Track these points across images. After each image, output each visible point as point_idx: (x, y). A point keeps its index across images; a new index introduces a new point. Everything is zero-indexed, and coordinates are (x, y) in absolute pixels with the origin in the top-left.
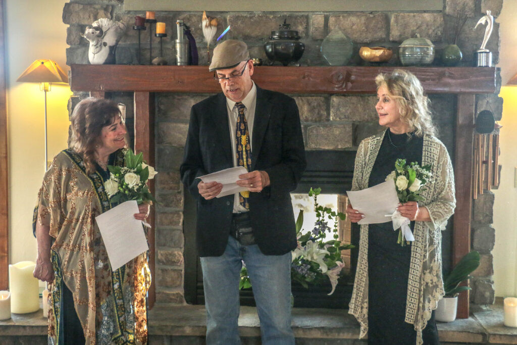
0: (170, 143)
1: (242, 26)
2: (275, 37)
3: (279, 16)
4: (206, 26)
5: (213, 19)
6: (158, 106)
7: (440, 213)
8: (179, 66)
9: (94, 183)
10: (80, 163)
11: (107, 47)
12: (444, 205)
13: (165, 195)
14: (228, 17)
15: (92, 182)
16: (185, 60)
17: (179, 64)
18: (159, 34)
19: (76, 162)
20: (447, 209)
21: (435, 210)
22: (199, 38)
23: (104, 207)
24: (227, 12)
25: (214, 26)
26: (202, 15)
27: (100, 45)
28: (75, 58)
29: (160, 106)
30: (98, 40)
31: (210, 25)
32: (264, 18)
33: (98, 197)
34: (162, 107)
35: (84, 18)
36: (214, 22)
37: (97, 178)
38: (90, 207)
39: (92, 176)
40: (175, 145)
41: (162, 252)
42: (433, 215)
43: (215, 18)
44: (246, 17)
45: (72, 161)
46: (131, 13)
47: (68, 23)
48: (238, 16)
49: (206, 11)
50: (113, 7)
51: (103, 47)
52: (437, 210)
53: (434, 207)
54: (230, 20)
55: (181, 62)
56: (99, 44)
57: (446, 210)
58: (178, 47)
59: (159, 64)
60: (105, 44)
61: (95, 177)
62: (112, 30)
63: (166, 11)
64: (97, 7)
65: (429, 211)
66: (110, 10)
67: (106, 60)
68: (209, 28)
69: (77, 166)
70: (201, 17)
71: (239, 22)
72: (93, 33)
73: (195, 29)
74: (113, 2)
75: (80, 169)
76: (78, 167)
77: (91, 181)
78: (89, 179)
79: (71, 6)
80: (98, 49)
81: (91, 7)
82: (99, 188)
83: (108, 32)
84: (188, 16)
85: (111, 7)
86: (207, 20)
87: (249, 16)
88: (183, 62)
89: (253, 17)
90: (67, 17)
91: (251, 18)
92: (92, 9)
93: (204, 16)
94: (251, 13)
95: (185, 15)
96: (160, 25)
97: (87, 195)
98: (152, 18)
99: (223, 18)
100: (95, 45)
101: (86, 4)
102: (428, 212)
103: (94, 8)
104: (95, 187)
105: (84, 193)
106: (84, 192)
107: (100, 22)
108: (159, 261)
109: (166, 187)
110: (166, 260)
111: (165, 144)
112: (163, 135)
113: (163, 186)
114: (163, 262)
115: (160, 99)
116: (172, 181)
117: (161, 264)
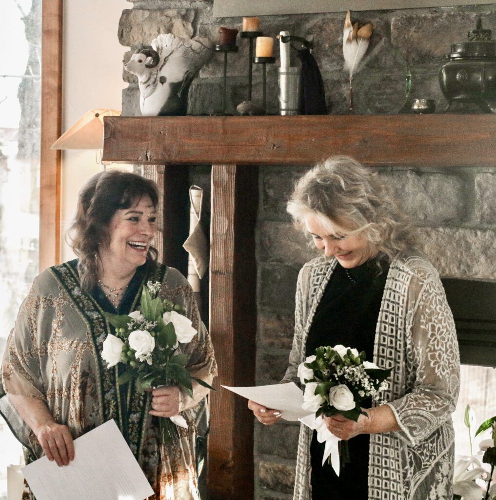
0: (280, 261)
1: (415, 35)
2: (455, 55)
3: (489, 12)
4: (349, 40)
5: (364, 25)
6: (265, 191)
7: (422, 416)
8: (284, 116)
9: (92, 328)
10: (73, 289)
11: (166, 85)
12: (432, 399)
13: (273, 357)
14: (393, 20)
15: (88, 326)
16: (293, 105)
17: (283, 113)
18: (260, 58)
19: (66, 287)
20: (438, 406)
21: (410, 412)
22: (338, 64)
23: (105, 371)
24: (391, 11)
25: (364, 39)
26: (345, 19)
27: (154, 83)
28: (134, 106)
29: (267, 191)
30: (151, 74)
31: (356, 37)
32: (459, 18)
33: (94, 352)
34: (271, 193)
35: (151, 35)
36: (364, 31)
37: (98, 318)
38: (78, 369)
39: (89, 313)
40: (290, 264)
41: (267, 465)
42: (406, 422)
43: (369, 22)
44: (425, 18)
45: (60, 285)
46: (227, 21)
47: (128, 45)
48: (411, 18)
49: (351, 12)
50: (197, 12)
51: (159, 84)
52: (415, 411)
53: (410, 406)
54: (395, 25)
55: (287, 110)
56: (152, 80)
57: (433, 409)
58: (283, 80)
59: (246, 114)
60: (163, 80)
61: (95, 317)
62: (177, 55)
63: (283, 16)
64: (171, 13)
65: (397, 415)
66: (192, 18)
67: (163, 109)
68: (354, 43)
69: (67, 294)
70: (343, 22)
71: (413, 29)
72: (140, 61)
73: (330, 47)
74: (199, 4)
75: (71, 300)
76: (68, 297)
77: (86, 322)
78: (84, 319)
79: (132, 15)
80: (149, 89)
81: (162, 15)
82: (99, 336)
83: (170, 57)
84: (321, 23)
85: (193, 13)
86: (352, 28)
87: (429, 16)
88: (291, 110)
89: (437, 17)
90: (124, 34)
91: (434, 19)
92: (164, 18)
93: (348, 21)
94: (435, 10)
95: (315, 21)
96: (261, 41)
97: (76, 347)
98: (250, 29)
99: (382, 23)
100: (144, 83)
101: (155, 10)
102: (395, 417)
103: (167, 16)
104: (93, 334)
105: (71, 344)
106: (73, 342)
107: (159, 42)
108: (263, 482)
109: (276, 342)
110: (273, 481)
111: (272, 262)
112: (269, 245)
113: (271, 340)
114: (268, 485)
115: (268, 177)
116: (285, 332)
117: (265, 487)
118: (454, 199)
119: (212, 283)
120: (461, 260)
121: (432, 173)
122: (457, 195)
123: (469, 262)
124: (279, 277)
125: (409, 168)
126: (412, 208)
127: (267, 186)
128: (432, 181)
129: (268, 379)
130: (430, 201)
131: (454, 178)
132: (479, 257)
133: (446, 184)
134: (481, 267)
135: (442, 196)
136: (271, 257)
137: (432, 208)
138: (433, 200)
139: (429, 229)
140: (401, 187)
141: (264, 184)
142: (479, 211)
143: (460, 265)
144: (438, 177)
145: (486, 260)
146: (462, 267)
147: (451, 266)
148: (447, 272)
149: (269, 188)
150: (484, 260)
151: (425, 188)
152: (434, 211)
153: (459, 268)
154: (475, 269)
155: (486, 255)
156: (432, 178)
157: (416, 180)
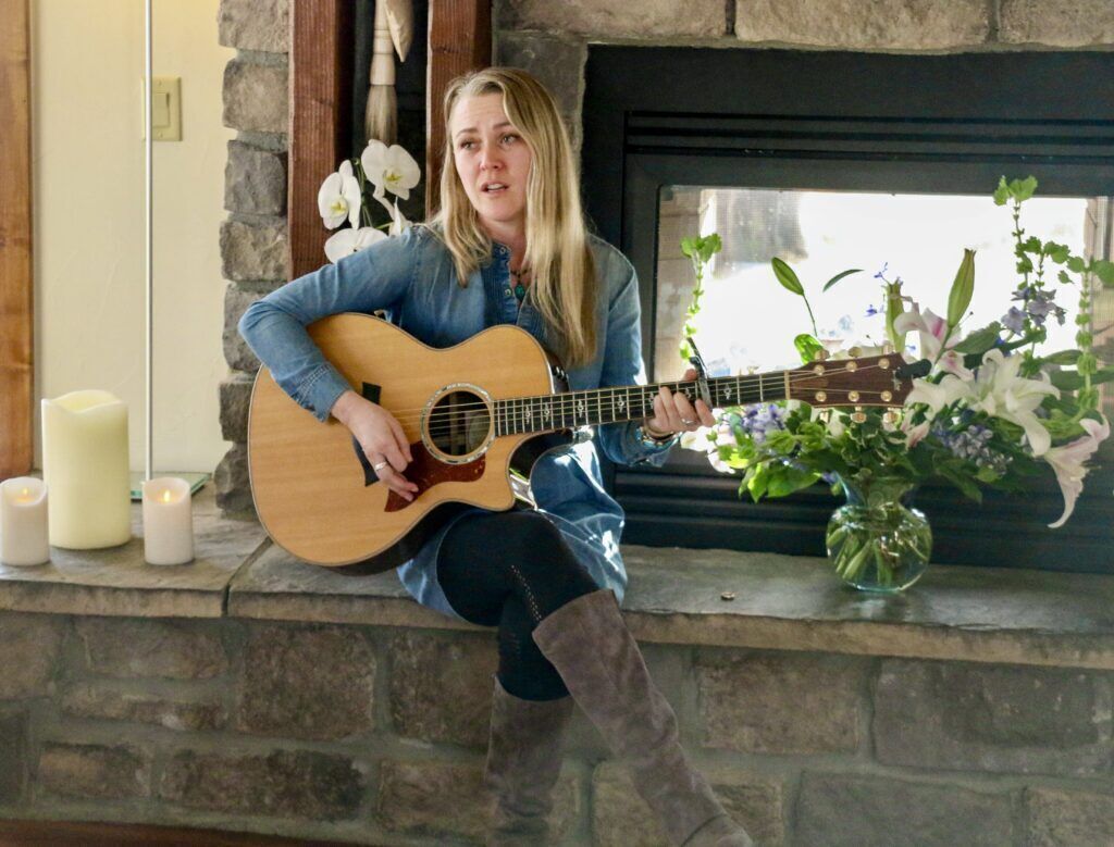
40: (558, 34)
111: (526, 28)
119: (433, 69)
120: (868, 19)
123: (881, 21)
124: (533, 55)
132: (898, 12)
134: (902, 30)
136: (523, 22)
143: (866, 26)
145: (912, 18)
146: (870, 31)
147: (851, 29)
148: (843, 38)
150: (909, 18)
153: (864, 32)
154: (893, 31)
155: (912, 8)
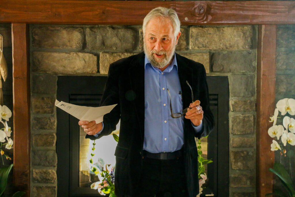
0: (45, 71)
6: (32, 37)
13: (39, 118)
40: (49, 73)
108: (34, 179)
109: (41, 111)
110: (40, 178)
111: (40, 71)
112: (38, 64)
113: (38, 110)
114: (38, 180)
115: (34, 30)
116: (47, 106)
117: (36, 182)
118: (131, 40)
119: (15, 83)
121: (119, 28)
122: (132, 38)
124: (42, 79)
125: (108, 26)
126: (110, 44)
127: (34, 34)
128: (120, 32)
129: (37, 129)
130: (119, 41)
131: (130, 30)
133: (127, 33)
135: (125, 39)
137: (120, 44)
138: (120, 40)
139: (120, 54)
140: (105, 34)
141: (32, 33)
142: (141, 45)
144: (123, 30)
149: (35, 35)
151: (117, 35)
152: (121, 45)
156: (120, 30)
157: (112, 31)
